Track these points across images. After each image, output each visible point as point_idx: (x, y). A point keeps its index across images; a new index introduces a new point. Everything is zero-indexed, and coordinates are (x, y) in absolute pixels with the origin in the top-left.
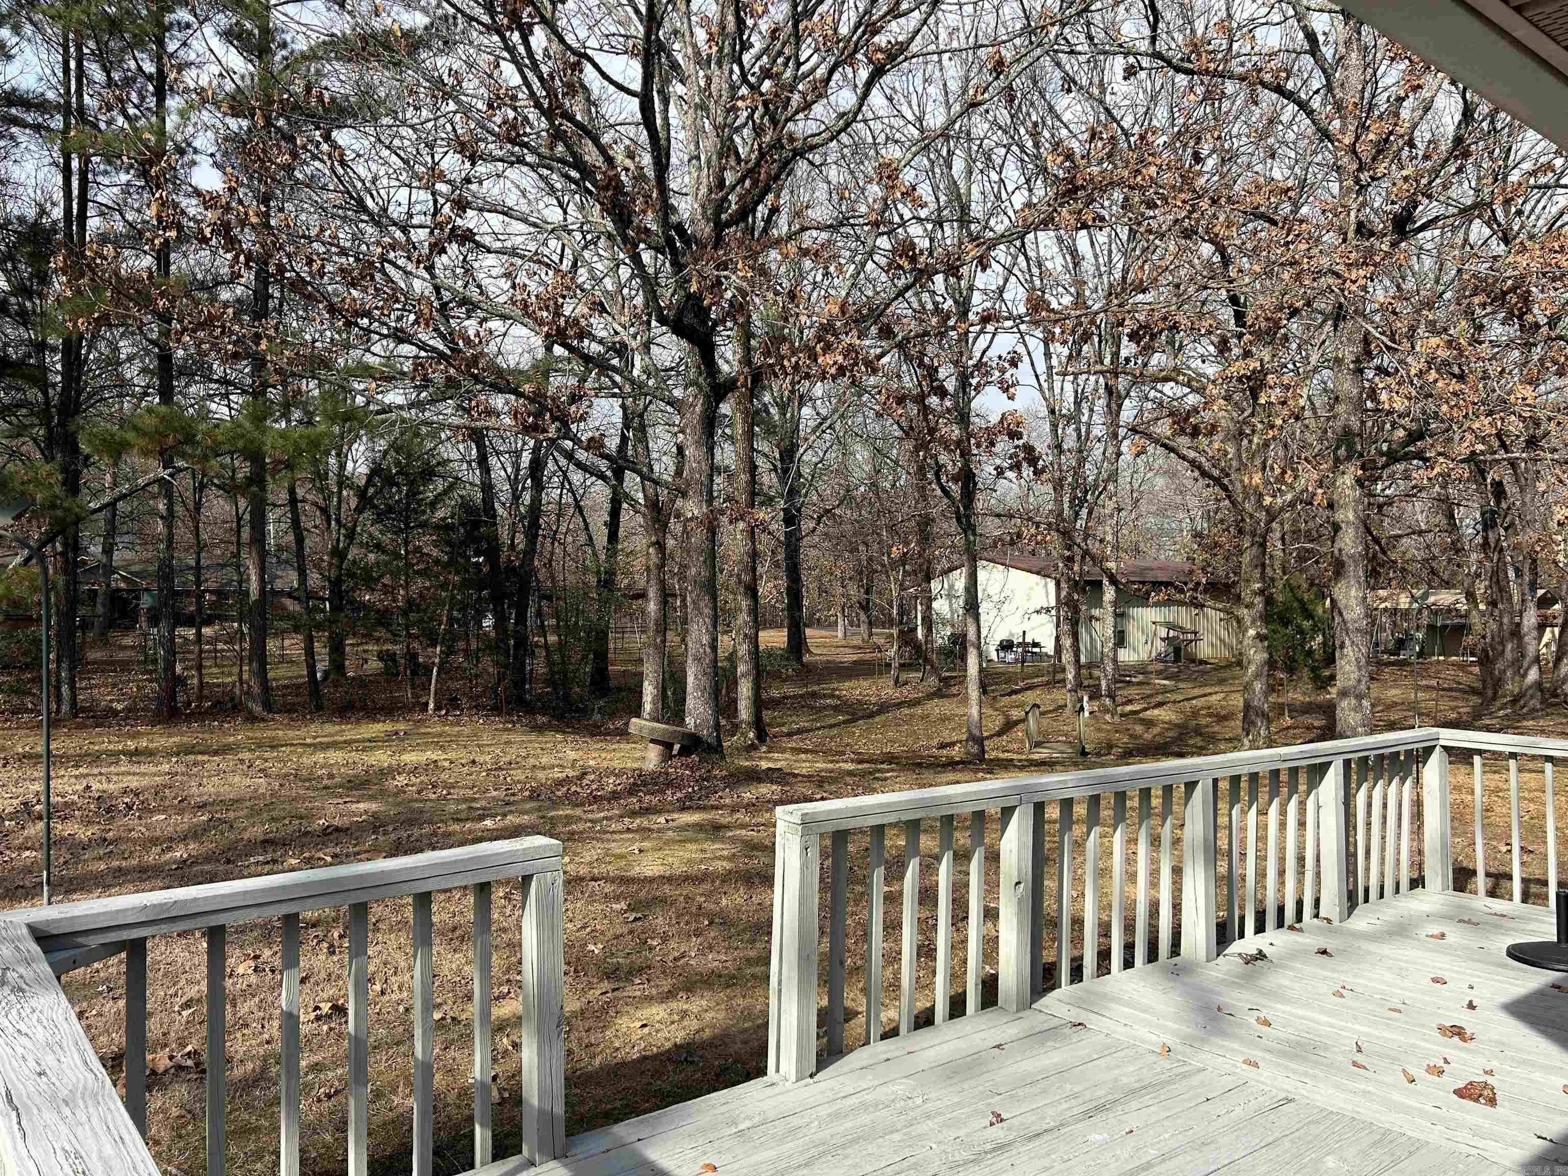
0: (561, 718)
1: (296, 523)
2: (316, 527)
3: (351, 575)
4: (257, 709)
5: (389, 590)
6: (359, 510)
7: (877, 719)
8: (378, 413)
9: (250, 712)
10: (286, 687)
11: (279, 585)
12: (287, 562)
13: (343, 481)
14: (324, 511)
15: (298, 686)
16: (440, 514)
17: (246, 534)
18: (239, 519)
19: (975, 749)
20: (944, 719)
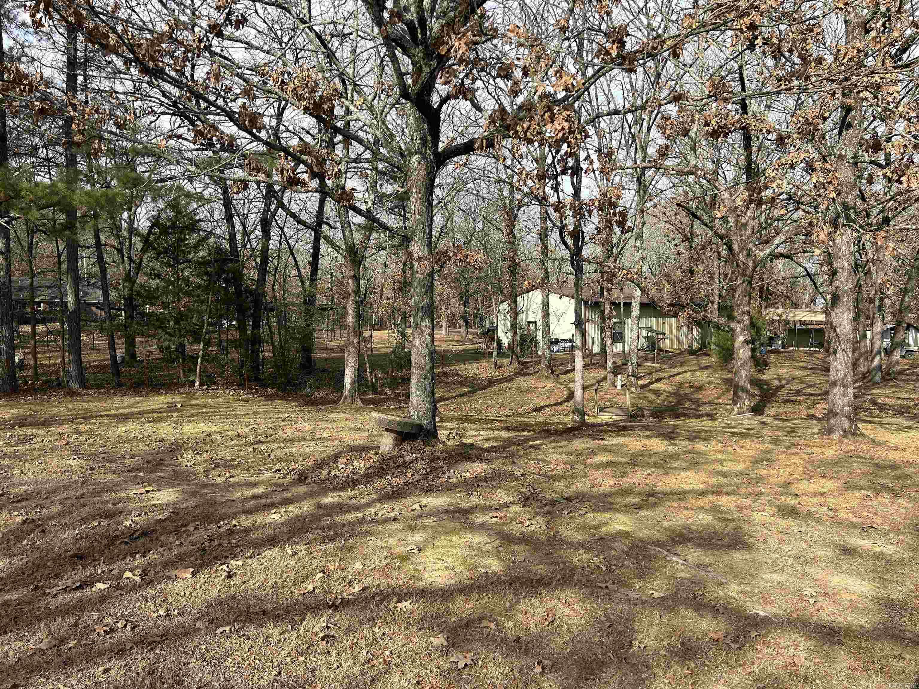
0: (284, 391)
1: (100, 260)
2: (114, 262)
3: (139, 294)
4: (74, 385)
5: (165, 306)
6: (144, 251)
7: (489, 390)
8: (158, 181)
9: (70, 388)
10: (95, 367)
11: (88, 299)
12: (94, 284)
13: (132, 231)
14: (120, 251)
15: (104, 367)
16: (201, 254)
17: (64, 266)
18: (59, 256)
19: (578, 418)
20: (530, 390)
